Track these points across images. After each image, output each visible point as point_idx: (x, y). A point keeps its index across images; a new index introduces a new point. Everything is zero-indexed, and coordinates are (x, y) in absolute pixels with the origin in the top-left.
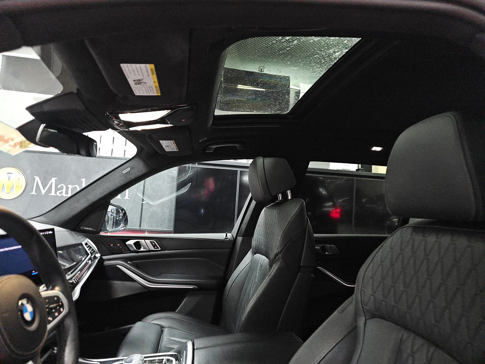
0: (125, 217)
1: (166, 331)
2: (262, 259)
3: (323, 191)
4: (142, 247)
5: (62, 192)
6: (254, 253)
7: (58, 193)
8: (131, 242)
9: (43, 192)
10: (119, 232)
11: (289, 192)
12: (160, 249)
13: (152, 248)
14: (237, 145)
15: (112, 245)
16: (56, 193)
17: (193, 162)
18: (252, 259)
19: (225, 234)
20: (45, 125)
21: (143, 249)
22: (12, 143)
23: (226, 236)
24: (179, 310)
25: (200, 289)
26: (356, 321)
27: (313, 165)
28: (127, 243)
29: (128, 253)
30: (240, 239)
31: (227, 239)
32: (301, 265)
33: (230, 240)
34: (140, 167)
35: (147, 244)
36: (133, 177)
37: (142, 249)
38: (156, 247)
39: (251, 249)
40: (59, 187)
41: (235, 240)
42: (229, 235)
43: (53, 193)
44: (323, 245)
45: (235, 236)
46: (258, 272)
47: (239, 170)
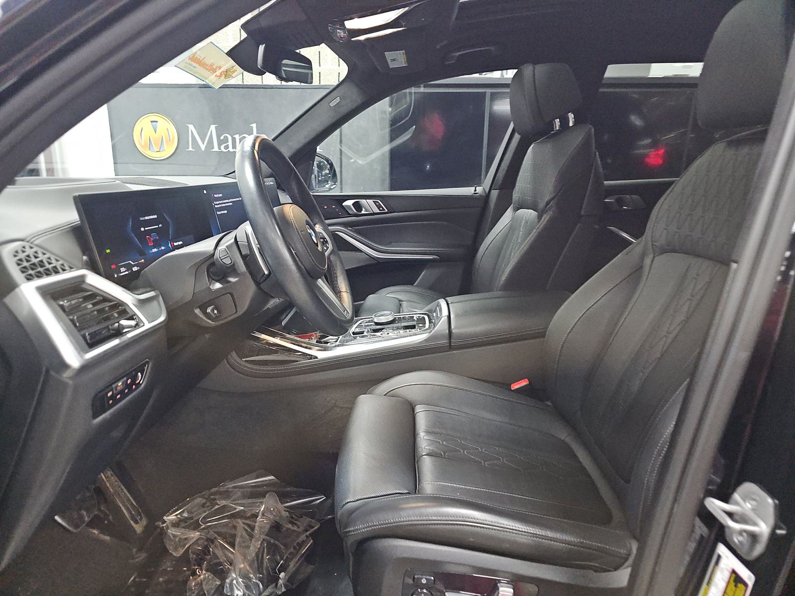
0: (333, 170)
1: (404, 304)
2: (529, 214)
3: (636, 121)
4: (364, 209)
5: (228, 145)
6: (517, 209)
7: (222, 147)
8: (349, 203)
9: (203, 147)
10: (331, 190)
11: (571, 116)
12: (386, 211)
13: (377, 210)
14: (492, 48)
15: (326, 207)
16: (220, 149)
17: (416, 84)
18: (513, 218)
19: (474, 188)
20: (264, 45)
21: (365, 211)
22: (218, 73)
23: (475, 190)
24: (419, 283)
25: (443, 260)
26: (643, 261)
27: (613, 71)
28: (344, 204)
29: (348, 217)
30: (495, 193)
31: (477, 195)
32: (582, 213)
33: (481, 196)
34: (354, 96)
35: (369, 205)
36: (344, 110)
37: (363, 212)
38: (381, 209)
39: (512, 205)
40: (222, 138)
41: (488, 195)
42: (479, 189)
43: (216, 149)
44: (619, 196)
45: (487, 190)
46: (521, 230)
47: (489, 91)
